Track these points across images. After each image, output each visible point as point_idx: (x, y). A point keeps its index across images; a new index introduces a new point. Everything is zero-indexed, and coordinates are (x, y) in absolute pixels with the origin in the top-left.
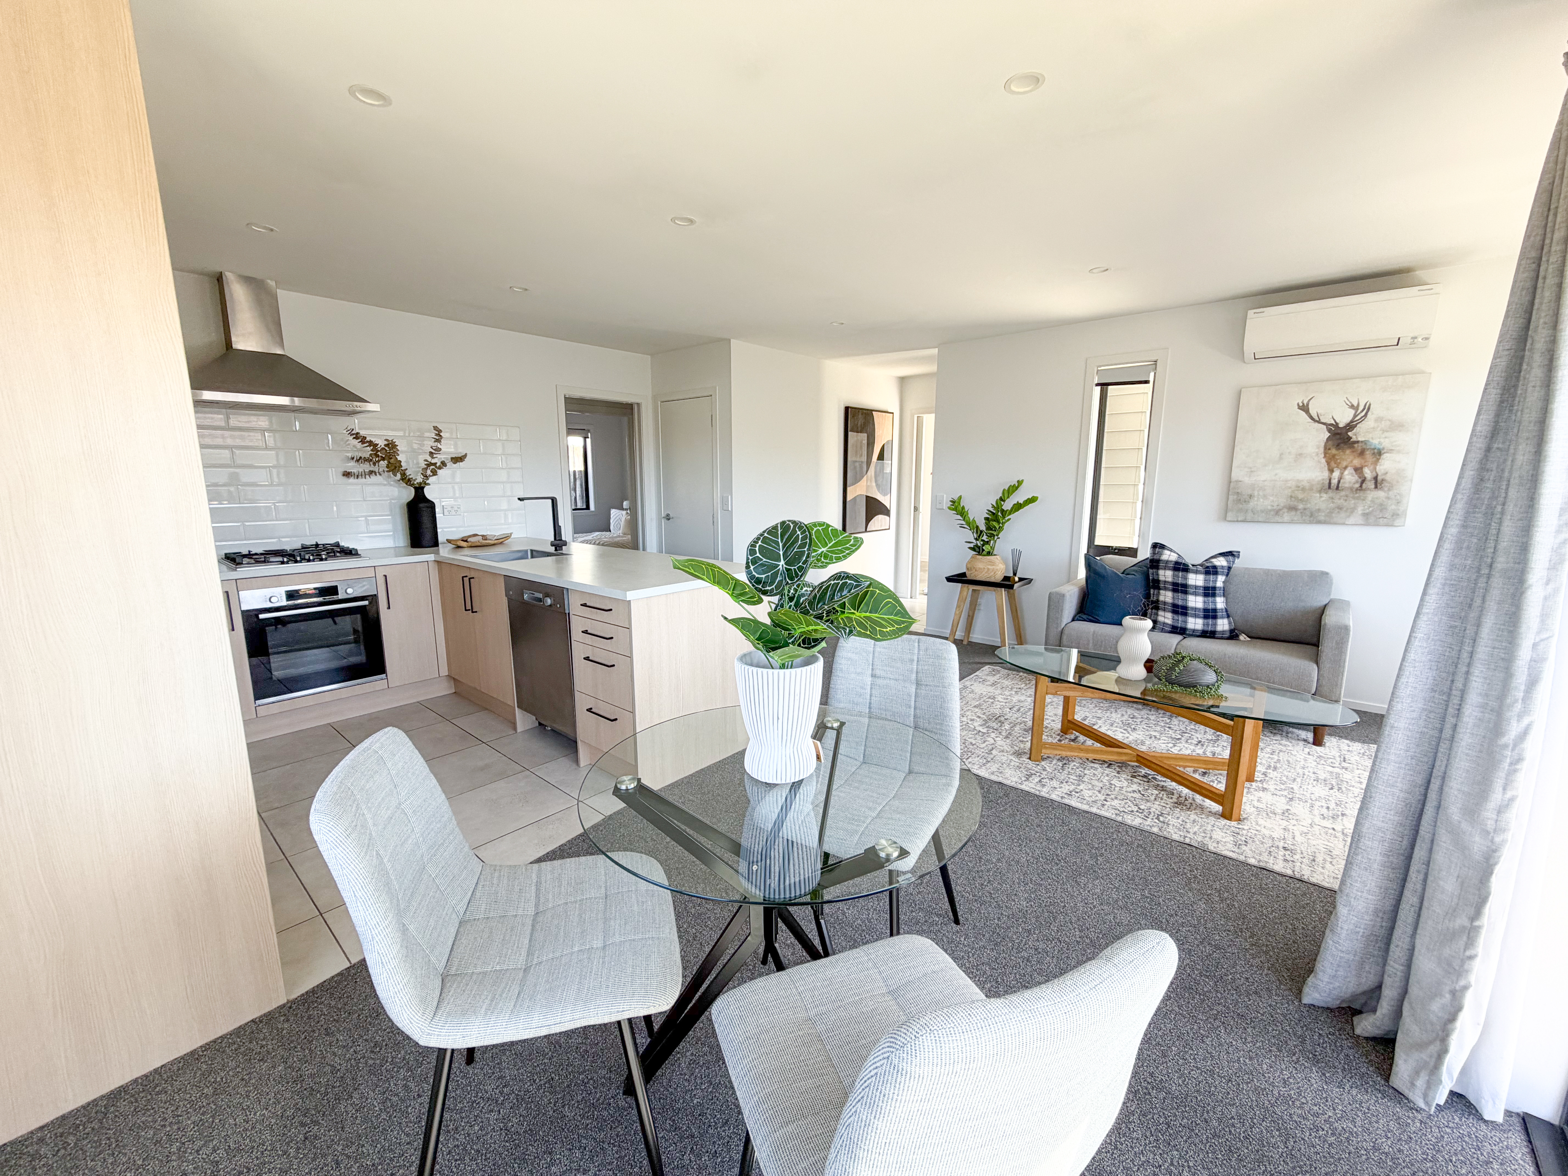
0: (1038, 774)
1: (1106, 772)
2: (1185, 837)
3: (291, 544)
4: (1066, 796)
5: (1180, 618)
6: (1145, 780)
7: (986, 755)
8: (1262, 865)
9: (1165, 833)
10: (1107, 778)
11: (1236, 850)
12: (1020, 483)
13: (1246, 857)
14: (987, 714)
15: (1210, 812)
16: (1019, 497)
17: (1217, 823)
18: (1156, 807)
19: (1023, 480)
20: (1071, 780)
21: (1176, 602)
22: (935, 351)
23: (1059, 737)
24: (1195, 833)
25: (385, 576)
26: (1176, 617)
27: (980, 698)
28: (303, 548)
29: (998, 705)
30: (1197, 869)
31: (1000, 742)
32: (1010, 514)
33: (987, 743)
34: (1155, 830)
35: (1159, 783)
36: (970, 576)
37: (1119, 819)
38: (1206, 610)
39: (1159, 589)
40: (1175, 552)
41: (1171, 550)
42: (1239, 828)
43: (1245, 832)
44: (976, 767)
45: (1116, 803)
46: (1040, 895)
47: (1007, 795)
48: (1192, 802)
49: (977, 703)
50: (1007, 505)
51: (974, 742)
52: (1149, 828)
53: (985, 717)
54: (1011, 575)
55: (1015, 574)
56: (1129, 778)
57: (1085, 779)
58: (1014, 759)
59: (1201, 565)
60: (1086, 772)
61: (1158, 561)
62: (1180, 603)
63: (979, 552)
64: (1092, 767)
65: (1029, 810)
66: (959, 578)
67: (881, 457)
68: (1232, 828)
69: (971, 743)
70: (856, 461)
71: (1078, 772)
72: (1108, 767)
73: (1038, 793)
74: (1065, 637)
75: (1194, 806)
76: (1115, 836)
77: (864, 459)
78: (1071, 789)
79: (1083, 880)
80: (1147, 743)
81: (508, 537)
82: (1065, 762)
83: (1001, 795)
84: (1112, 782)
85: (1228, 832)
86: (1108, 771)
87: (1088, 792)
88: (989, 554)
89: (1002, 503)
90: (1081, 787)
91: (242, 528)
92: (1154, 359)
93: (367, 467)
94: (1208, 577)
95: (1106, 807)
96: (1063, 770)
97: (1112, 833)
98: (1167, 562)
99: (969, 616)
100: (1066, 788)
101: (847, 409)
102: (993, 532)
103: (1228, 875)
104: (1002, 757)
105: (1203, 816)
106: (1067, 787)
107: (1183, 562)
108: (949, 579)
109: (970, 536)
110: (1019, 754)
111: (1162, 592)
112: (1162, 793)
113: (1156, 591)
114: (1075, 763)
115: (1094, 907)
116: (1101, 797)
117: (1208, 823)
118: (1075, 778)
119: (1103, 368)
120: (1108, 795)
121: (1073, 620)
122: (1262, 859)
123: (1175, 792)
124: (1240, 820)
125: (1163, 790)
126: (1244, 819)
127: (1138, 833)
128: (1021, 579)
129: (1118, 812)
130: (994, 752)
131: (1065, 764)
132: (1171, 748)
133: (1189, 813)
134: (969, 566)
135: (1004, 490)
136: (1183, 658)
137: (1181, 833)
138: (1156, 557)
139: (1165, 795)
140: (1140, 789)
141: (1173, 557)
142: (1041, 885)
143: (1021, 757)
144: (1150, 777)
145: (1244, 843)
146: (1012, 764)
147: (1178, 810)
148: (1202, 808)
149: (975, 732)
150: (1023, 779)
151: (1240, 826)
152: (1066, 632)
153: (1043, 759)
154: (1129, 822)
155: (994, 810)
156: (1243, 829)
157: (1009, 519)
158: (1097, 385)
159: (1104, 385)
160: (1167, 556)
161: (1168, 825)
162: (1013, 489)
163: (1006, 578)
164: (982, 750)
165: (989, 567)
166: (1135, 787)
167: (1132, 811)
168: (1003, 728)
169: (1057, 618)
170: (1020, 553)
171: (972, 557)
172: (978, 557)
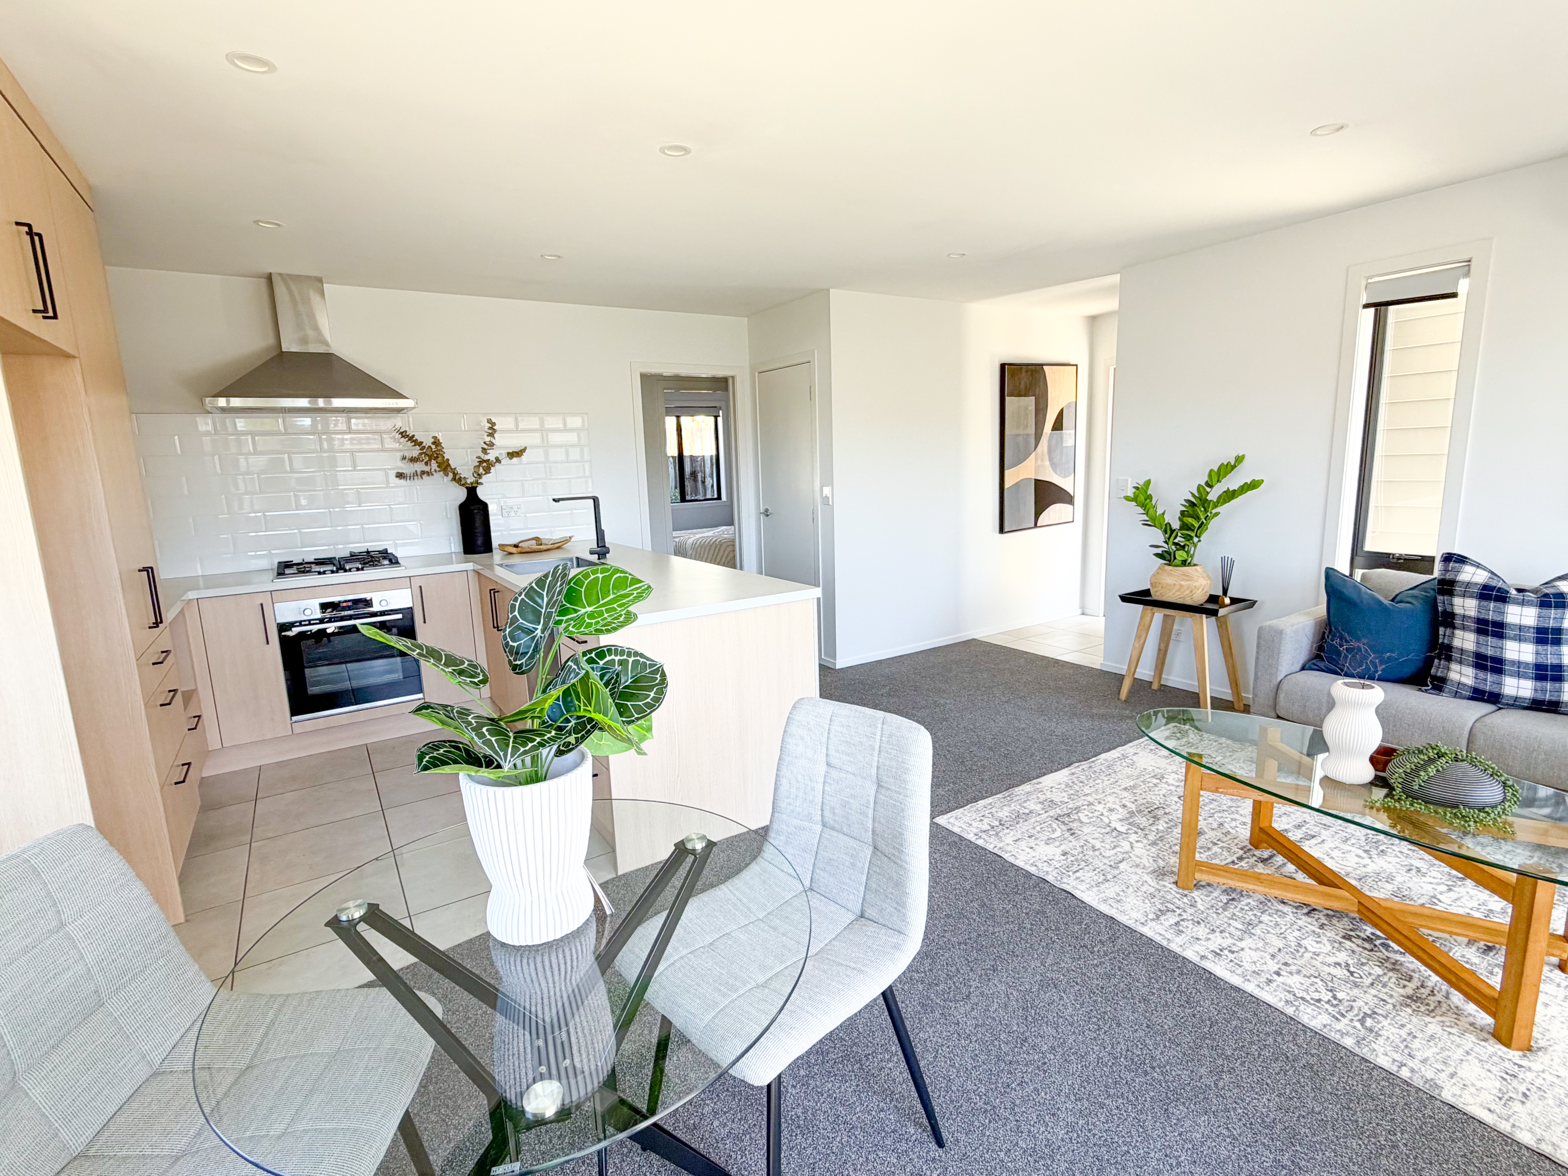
0: (1178, 911)
1: (1300, 923)
2: (1403, 1065)
3: (341, 551)
4: (1210, 956)
5: (1490, 677)
6: (1367, 945)
7: (1109, 869)
8: (1546, 1149)
9: (1365, 1050)
10: (1297, 934)
11: (1498, 1107)
12: (1239, 459)
13: (1514, 1126)
14: (1140, 802)
15: (1472, 1024)
16: (1233, 482)
17: (1477, 1049)
18: (1366, 1000)
19: (1243, 456)
20: (1232, 929)
21: (1483, 650)
22: (1116, 278)
23: (1241, 852)
24: (1424, 1061)
25: (420, 587)
26: (1481, 675)
27: (1138, 777)
28: (352, 556)
29: (1163, 789)
30: (1403, 1131)
31: (1139, 849)
32: (1216, 506)
33: (1118, 849)
34: (1348, 1042)
35: (1391, 955)
36: (1156, 596)
37: (1290, 1011)
38: (1538, 667)
39: (1454, 627)
40: (1485, 568)
41: (1478, 566)
42: (1520, 1066)
43: (1530, 1076)
44: (1083, 887)
45: (1295, 981)
46: (1093, 1124)
47: (1113, 940)
48: (1443, 1000)
49: (1132, 784)
50: (1213, 495)
51: (1098, 845)
52: (1338, 1036)
53: (1133, 807)
54: (1220, 593)
55: (1225, 592)
56: (1338, 938)
57: (1257, 931)
58: (1150, 881)
59: (1535, 591)
60: (1265, 918)
61: (1452, 583)
62: (1490, 652)
63: (1170, 561)
64: (1277, 911)
65: (1140, 971)
66: (1140, 598)
67: (1058, 425)
68: (1507, 1064)
69: (1093, 847)
70: (1018, 435)
71: (1250, 916)
72: (1308, 914)
73: (1164, 943)
74: (1282, 696)
75: (1444, 1007)
76: (1270, 1040)
77: (1032, 430)
78: (1225, 945)
79: (1179, 1111)
80: (1399, 879)
81: (568, 540)
82: (1234, 895)
83: (1104, 939)
84: (1303, 942)
85: (1493, 1069)
86: (1304, 921)
87: (1253, 953)
88: (1184, 563)
89: (1208, 489)
90: (1242, 944)
91: (298, 535)
92: (1467, 258)
93: (420, 467)
94: (1545, 612)
95: (1274, 985)
96: (1225, 910)
97: (1267, 1034)
98: (1468, 584)
99: (1159, 650)
100: (1217, 941)
101: (1003, 366)
102: (1189, 533)
103: (1464, 1156)
104: (1133, 876)
105: (1453, 1031)
106: (1219, 940)
107: (1500, 584)
108: (1125, 598)
109: (1158, 536)
110: (1160, 873)
111: (1458, 633)
112: (1391, 974)
113: (1448, 631)
114: (1250, 901)
115: (1179, 1164)
116: (1273, 966)
117: (1458, 1046)
118: (1240, 926)
119: (1376, 279)
120: (1286, 964)
121: (1303, 668)
122: (1547, 1138)
123: (1416, 975)
124: (1529, 1049)
125: (1393, 970)
126: (1539, 1049)
127: (1315, 1041)
128: (1234, 601)
129: (1292, 998)
130: (1122, 866)
131: (1233, 899)
132: (1441, 893)
133: (1428, 1019)
134: (1153, 580)
135: (1211, 471)
136: (1440, 755)
137: (1397, 1057)
138: (1449, 576)
139: (1393, 980)
140: (1350, 962)
141: (1481, 577)
142: (1102, 1106)
143: (1162, 880)
144: (1378, 942)
145: (1520, 1097)
146: (1144, 889)
147: (1409, 1010)
148: (1458, 1013)
149: (1108, 829)
150: (1151, 916)
151: (1524, 1063)
152: (1285, 687)
153: (1198, 886)
154: (1305, 1019)
155: (1081, 962)
156: (1530, 1069)
157: (1217, 514)
158: (1367, 306)
159: (1380, 307)
160: (1467, 574)
161: (1378, 1035)
162: (1226, 469)
163: (1213, 599)
164: (1106, 861)
165: (1183, 583)
166: (1342, 957)
167: (1319, 1001)
168: (1153, 828)
169: (1270, 666)
170: (1233, 562)
171: (1159, 568)
172: (1167, 567)
